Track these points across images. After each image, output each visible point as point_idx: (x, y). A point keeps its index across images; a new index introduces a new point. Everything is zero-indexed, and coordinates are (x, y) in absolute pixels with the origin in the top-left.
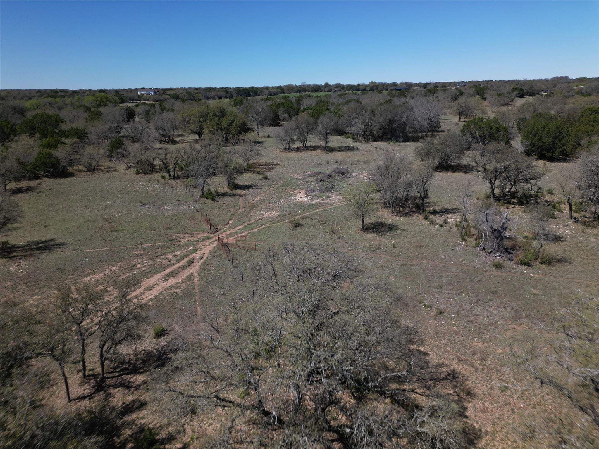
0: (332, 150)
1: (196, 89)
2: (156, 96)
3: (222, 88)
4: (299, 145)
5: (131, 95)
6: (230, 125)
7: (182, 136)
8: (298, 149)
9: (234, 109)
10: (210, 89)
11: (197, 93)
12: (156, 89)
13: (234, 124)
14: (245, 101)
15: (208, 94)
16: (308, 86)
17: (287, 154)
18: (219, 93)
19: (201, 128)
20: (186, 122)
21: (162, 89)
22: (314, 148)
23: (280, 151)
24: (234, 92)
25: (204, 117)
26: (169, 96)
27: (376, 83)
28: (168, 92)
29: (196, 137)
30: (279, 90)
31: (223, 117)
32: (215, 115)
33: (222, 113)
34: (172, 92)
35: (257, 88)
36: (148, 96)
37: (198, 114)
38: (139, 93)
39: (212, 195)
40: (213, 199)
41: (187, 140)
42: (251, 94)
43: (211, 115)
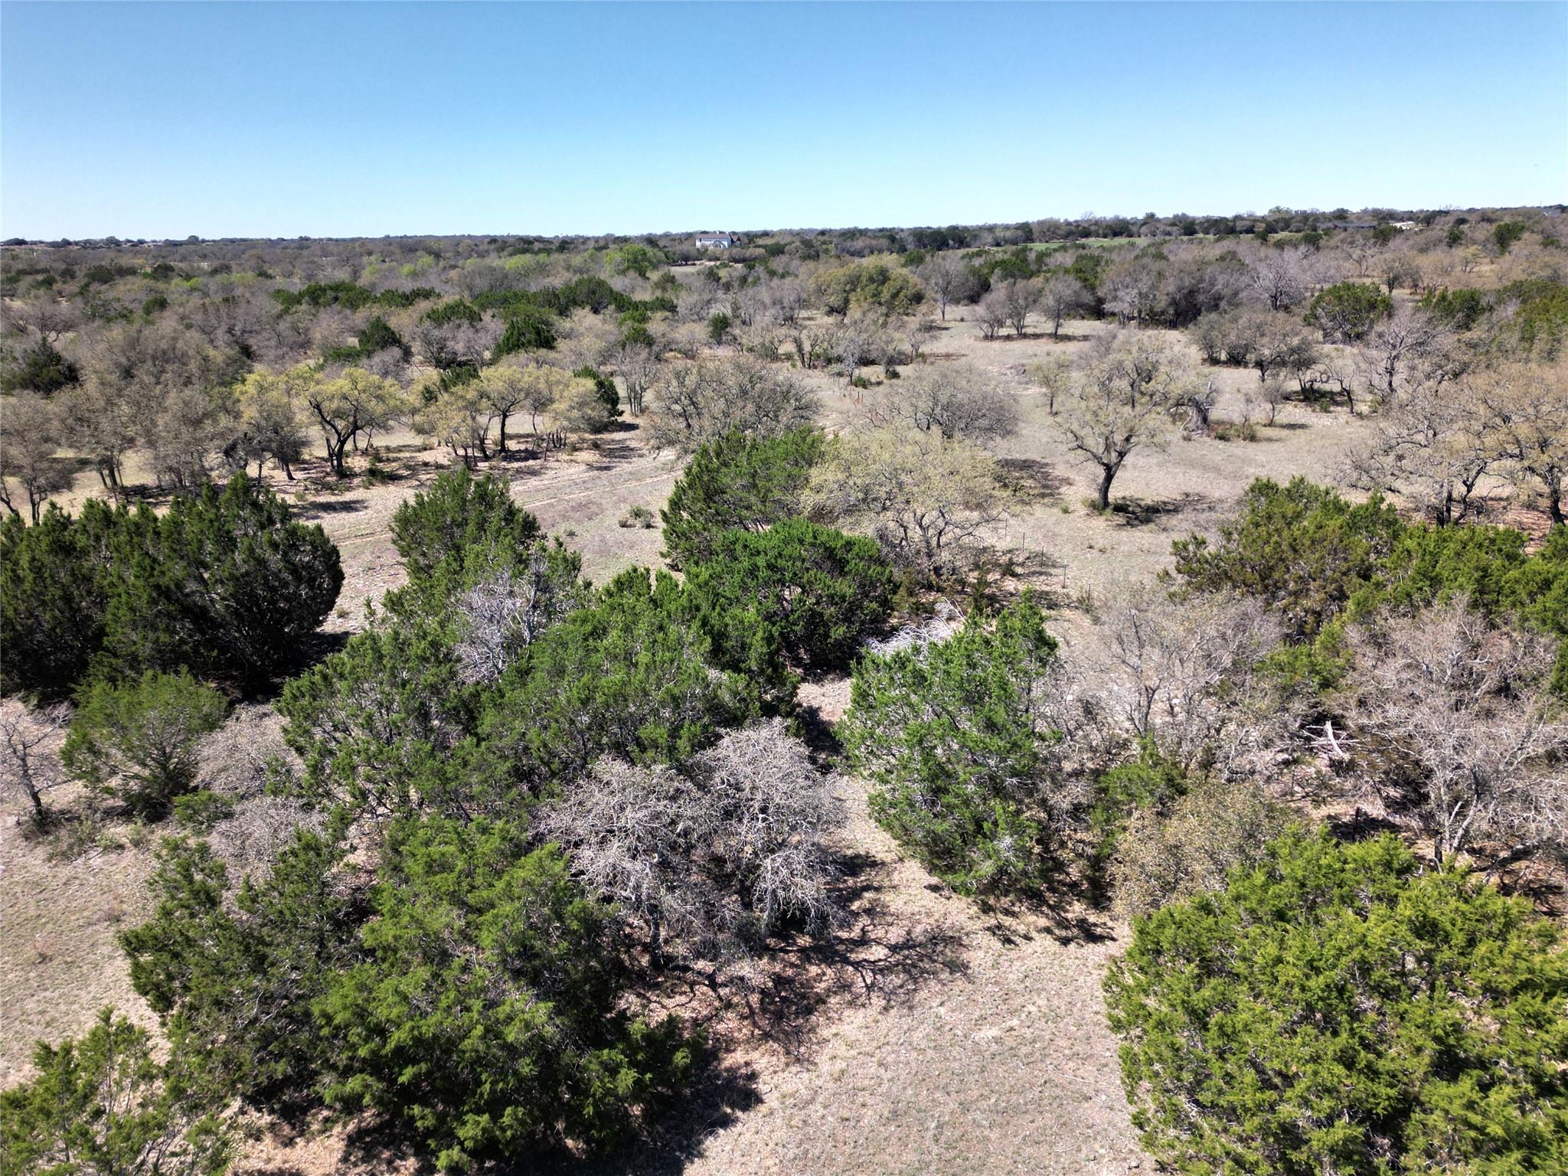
0: (1068, 338)
1: (823, 233)
2: (735, 251)
3: (881, 230)
4: (1008, 330)
5: (685, 247)
6: (895, 296)
7: (809, 319)
8: (1008, 338)
9: (905, 271)
10: (852, 234)
11: (824, 243)
12: (734, 233)
13: (902, 294)
14: (928, 258)
15: (848, 244)
16: (1097, 223)
17: (987, 344)
18: (874, 242)
19: (847, 301)
20: (820, 291)
21: (747, 234)
22: (1036, 336)
23: (977, 338)
24: (910, 239)
25: (854, 282)
26: (762, 251)
27: (1288, 212)
28: (760, 242)
30: (1020, 233)
31: (883, 283)
32: (871, 280)
33: (882, 276)
34: (769, 241)
35: (966, 229)
36: (718, 251)
37: (843, 279)
38: (698, 244)
39: (863, 384)
40: (865, 387)
41: (819, 322)
42: (951, 242)
43: (864, 280)
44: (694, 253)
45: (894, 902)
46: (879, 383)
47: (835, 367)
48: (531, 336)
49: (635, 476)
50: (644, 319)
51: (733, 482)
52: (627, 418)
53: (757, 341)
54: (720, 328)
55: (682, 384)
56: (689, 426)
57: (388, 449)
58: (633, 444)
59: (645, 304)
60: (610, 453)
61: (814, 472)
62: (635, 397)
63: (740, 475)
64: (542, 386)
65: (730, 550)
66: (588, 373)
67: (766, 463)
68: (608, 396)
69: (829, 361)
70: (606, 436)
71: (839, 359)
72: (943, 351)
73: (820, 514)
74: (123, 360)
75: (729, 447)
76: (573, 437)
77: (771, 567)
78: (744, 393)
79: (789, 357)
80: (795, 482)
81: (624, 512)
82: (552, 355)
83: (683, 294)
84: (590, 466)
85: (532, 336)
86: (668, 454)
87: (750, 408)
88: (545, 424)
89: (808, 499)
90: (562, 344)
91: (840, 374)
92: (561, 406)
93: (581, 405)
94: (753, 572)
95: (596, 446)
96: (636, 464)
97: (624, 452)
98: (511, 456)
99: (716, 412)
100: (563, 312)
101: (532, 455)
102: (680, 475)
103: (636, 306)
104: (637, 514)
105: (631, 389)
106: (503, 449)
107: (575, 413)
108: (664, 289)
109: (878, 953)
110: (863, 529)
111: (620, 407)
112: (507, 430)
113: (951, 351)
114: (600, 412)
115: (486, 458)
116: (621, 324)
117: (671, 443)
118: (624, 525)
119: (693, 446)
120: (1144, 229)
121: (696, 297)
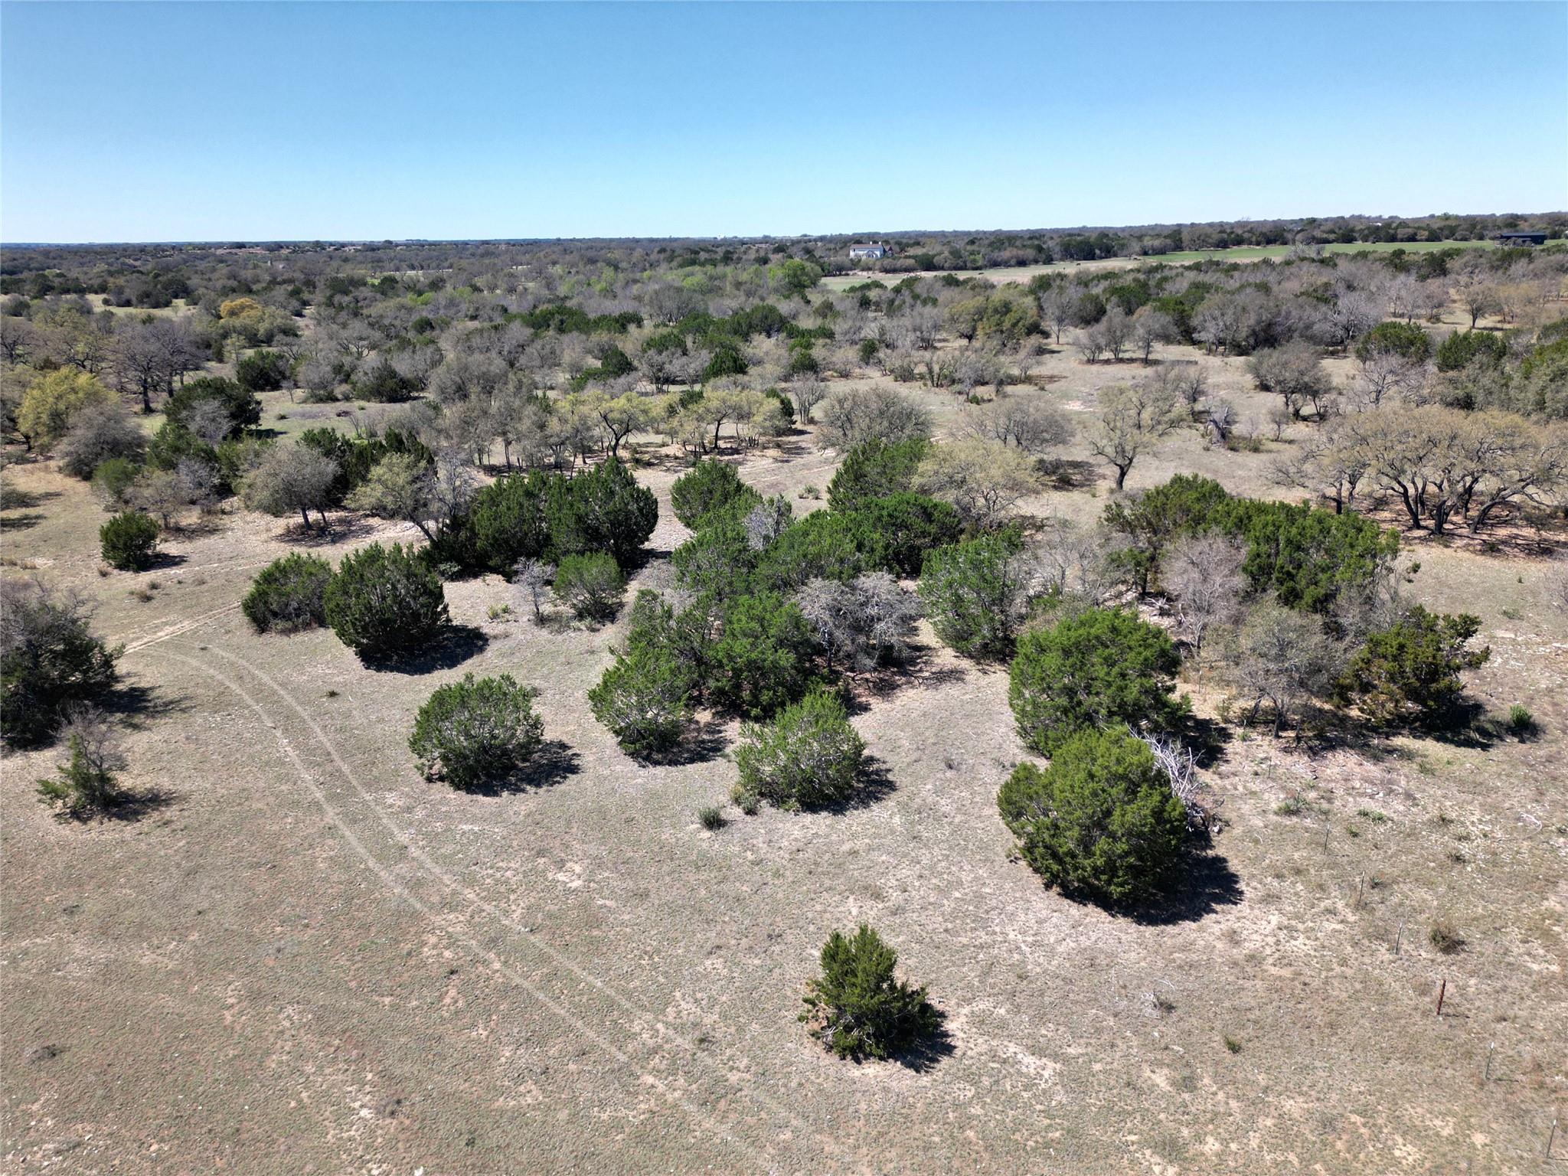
0: (1155, 363)
4: (1107, 355)
5: (840, 258)
6: (1014, 325)
7: (944, 340)
8: (1107, 362)
11: (972, 253)
13: (1020, 323)
15: (994, 254)
17: (1089, 367)
19: (974, 329)
20: (953, 320)
22: (1131, 360)
23: (1081, 362)
25: (981, 313)
29: (965, 342)
30: (1168, 241)
31: (1006, 314)
32: (996, 311)
33: (1005, 308)
36: (871, 261)
37: (972, 311)
38: (852, 254)
39: (976, 401)
40: (978, 403)
41: (952, 346)
42: (1097, 252)
43: (990, 311)
44: (848, 263)
45: (937, 660)
46: (990, 401)
47: (957, 387)
48: (729, 364)
49: (805, 467)
50: (809, 346)
51: (871, 470)
52: (798, 426)
53: (898, 363)
54: (869, 351)
55: (842, 407)
56: (845, 434)
57: (639, 445)
58: (804, 445)
59: (809, 332)
60: (789, 451)
61: (920, 465)
62: (805, 410)
63: (876, 466)
64: (744, 404)
65: (868, 507)
66: (773, 393)
67: (892, 458)
68: (787, 410)
69: (953, 382)
70: (785, 439)
71: (961, 381)
72: (1049, 373)
73: (924, 491)
74: (458, 379)
75: (870, 449)
76: (763, 439)
77: (890, 516)
78: (882, 413)
79: (922, 377)
80: (909, 471)
81: (801, 489)
82: (746, 378)
83: (839, 320)
84: (776, 460)
85: (731, 364)
86: (830, 453)
87: (886, 423)
88: (745, 430)
89: (916, 481)
90: (752, 370)
91: (960, 393)
92: (758, 418)
93: (772, 418)
94: (879, 518)
95: (778, 446)
96: (806, 459)
97: (798, 451)
98: (722, 452)
99: (863, 426)
100: (746, 337)
101: (736, 451)
102: (840, 466)
103: (803, 333)
104: (810, 491)
105: (802, 404)
106: (716, 446)
107: (768, 424)
108: (825, 317)
109: (927, 674)
110: (948, 498)
111: (795, 418)
112: (720, 434)
113: (1056, 373)
114: (781, 424)
115: (706, 453)
116: (791, 350)
117: (833, 445)
118: (801, 497)
119: (847, 447)
120: (1299, 237)
121: (850, 323)
